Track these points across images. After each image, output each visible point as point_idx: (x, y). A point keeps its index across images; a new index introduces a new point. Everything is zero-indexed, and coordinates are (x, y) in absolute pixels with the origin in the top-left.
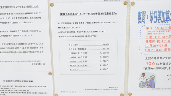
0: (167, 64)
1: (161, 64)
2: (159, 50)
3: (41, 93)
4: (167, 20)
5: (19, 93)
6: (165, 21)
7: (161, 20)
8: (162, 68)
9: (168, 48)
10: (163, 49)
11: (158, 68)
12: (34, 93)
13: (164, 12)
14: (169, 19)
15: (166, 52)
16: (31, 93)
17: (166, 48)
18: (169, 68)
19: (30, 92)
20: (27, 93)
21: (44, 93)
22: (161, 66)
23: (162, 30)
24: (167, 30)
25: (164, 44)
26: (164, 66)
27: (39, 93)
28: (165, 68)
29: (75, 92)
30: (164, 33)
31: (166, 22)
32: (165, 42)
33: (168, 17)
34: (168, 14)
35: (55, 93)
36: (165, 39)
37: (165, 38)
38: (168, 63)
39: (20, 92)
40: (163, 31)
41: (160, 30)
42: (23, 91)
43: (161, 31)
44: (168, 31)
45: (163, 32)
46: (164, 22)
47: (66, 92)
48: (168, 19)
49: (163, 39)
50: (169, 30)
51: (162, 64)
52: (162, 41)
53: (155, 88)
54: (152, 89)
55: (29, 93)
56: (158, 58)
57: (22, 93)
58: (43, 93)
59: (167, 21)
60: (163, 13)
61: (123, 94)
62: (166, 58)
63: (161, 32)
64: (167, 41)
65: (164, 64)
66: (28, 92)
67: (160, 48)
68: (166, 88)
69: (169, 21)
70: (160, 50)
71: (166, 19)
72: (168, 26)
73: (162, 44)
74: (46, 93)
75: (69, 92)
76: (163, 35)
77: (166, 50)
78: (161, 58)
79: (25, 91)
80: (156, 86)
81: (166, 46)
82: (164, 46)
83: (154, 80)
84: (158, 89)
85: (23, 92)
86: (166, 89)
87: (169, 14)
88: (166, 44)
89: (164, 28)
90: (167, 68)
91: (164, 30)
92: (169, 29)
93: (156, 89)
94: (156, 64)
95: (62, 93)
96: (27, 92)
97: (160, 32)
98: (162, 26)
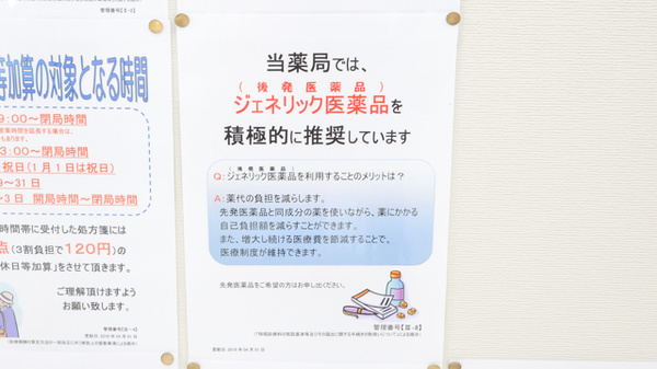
0: (49, 249)
1: (27, 249)
2: (12, 199)
4: (29, 90)
6: (23, 95)
7: (7, 90)
8: (36, 267)
9: (44, 190)
10: (28, 195)
11: (20, 266)
13: (12, 60)
14: (34, 88)
15: (40, 208)
17: (38, 192)
18: (60, 265)
22: (32, 258)
23: (17, 127)
24: (35, 128)
25: (28, 178)
26: (41, 259)
28: (47, 266)
30: (22, 138)
31: (25, 99)
32: (32, 170)
33: (32, 80)
34: (26, 67)
36: (33, 161)
37: (30, 154)
38: (55, 249)
40: (20, 130)
41: (11, 127)
43: (14, 130)
44: (38, 131)
45: (20, 135)
46: (19, 97)
48: (32, 85)
49: (25, 161)
50: (42, 127)
51: (34, 251)
52: (20, 168)
53: (21, 338)
54: (11, 342)
56: (15, 228)
59: (29, 95)
60: (9, 64)
62: (45, 229)
63: (14, 134)
64: (40, 168)
65: (38, 250)
67: (18, 192)
68: (61, 339)
69: (35, 95)
70: (19, 199)
71: (24, 85)
72: (36, 113)
73: (21, 176)
76: (21, 144)
77: (38, 198)
78: (26, 228)
80: (25, 331)
81: (36, 183)
82: (29, 184)
83: (13, 307)
84: (33, 342)
86: (59, 342)
87: (31, 68)
88: (36, 176)
89: (23, 119)
90: (53, 267)
91: (24, 127)
92: (38, 122)
93: (25, 342)
94: (9, 249)
97: (10, 135)
98: (15, 111)
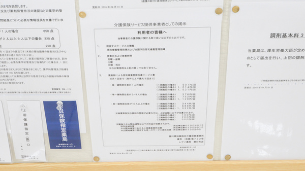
3: (50, 11)
5: (5, 11)
12: (35, 11)
16: (29, 11)
19: (27, 9)
20: (22, 11)
21: (57, 11)
27: (47, 11)
29: (122, 7)
35: (80, 11)
39: (6, 9)
42: (13, 6)
47: (103, 7)
55: (25, 11)
57: (12, 11)
58: (54, 10)
61: (221, 9)
66: (23, 9)
74: (61, 11)
75: (109, 7)
79: (16, 6)
85: (13, 9)
95: (95, 9)
96: (20, 9)
